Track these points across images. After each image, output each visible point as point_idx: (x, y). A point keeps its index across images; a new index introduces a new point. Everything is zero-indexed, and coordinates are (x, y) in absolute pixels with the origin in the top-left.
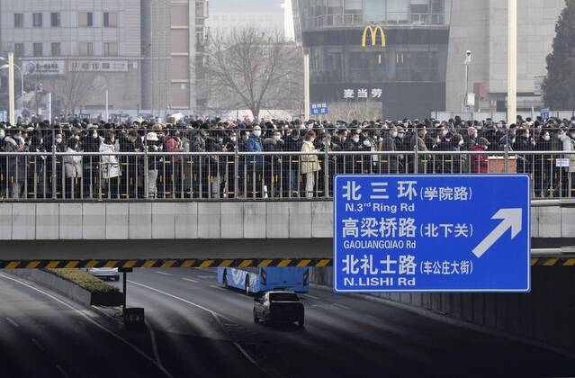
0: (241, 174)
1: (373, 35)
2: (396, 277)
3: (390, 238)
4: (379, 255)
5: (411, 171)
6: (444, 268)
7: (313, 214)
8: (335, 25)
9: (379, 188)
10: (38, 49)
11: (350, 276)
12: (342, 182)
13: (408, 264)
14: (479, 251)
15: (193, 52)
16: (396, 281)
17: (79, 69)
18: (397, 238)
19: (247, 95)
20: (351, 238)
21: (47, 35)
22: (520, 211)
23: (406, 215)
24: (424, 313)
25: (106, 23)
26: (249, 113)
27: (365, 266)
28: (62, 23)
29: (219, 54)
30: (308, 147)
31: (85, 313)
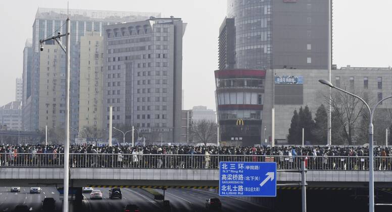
0: (193, 161)
1: (240, 122)
2: (237, 192)
3: (236, 180)
4: (232, 185)
5: (243, 161)
6: (251, 189)
7: (214, 173)
8: (229, 118)
9: (233, 166)
10: (143, 125)
11: (224, 191)
12: (222, 164)
13: (241, 188)
14: (262, 184)
15: (188, 126)
16: (237, 193)
17: (155, 131)
18: (238, 180)
19: (203, 139)
20: (224, 180)
21: (146, 121)
22: (273, 173)
23: (240, 174)
24: (252, 203)
25: (163, 118)
26: (204, 144)
27: (228, 189)
28: (151, 118)
29: (195, 127)
30: (207, 154)
31: (153, 202)
